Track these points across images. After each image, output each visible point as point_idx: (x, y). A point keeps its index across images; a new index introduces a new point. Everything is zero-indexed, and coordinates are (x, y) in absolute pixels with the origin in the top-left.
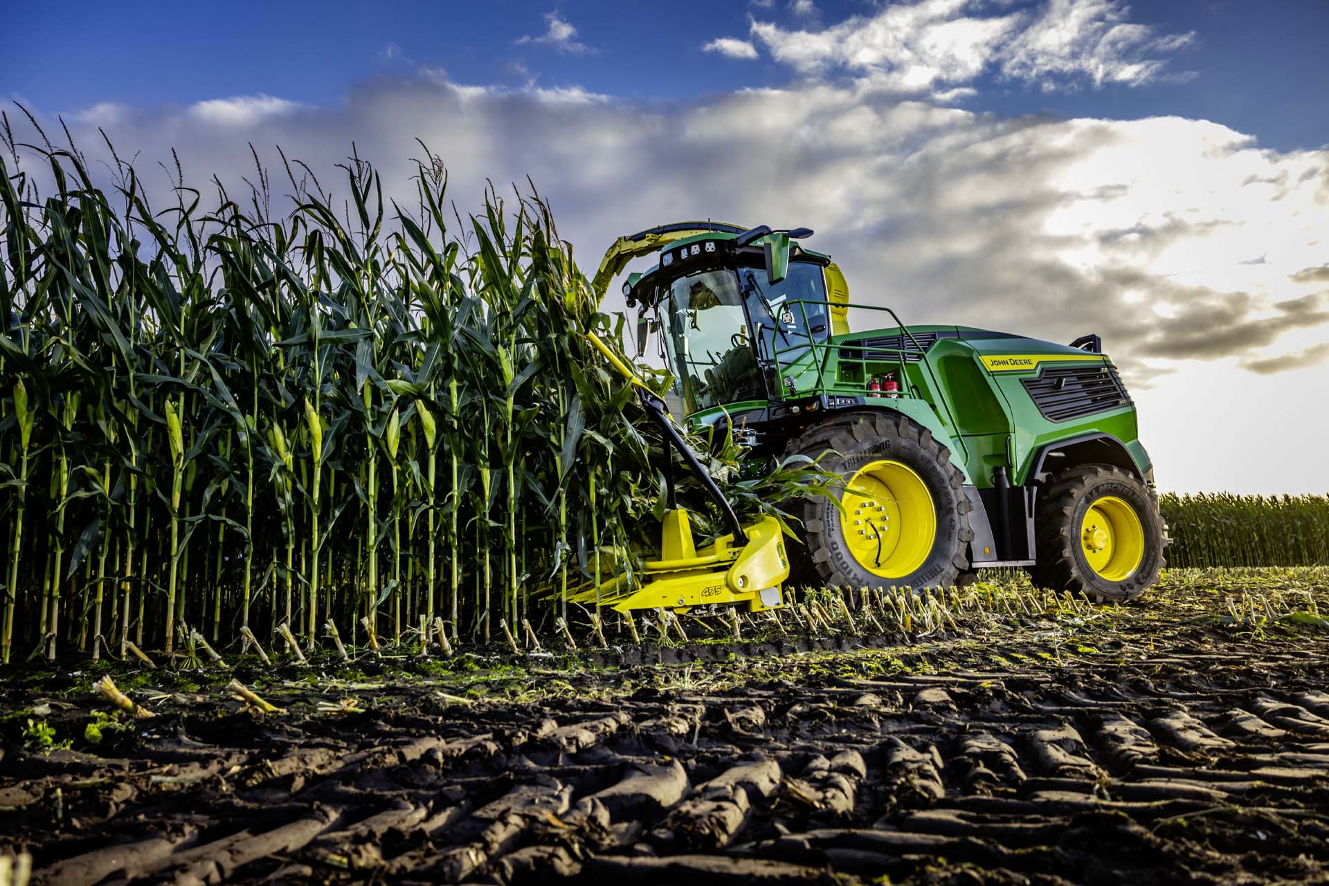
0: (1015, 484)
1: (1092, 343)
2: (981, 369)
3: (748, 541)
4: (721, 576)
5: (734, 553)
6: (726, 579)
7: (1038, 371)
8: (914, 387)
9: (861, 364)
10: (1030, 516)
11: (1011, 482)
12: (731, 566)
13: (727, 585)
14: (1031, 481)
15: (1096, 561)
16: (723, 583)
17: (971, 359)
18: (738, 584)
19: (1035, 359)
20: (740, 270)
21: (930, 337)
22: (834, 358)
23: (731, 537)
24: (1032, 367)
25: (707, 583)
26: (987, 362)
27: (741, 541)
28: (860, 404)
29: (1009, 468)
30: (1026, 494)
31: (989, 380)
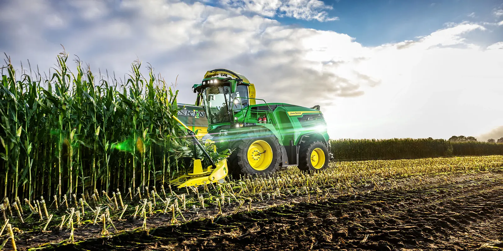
0: (295, 145)
1: (318, 107)
2: (288, 115)
3: (216, 167)
4: (208, 177)
5: (212, 171)
6: (209, 178)
7: (302, 116)
8: (271, 119)
9: (257, 113)
10: (298, 153)
11: (294, 144)
12: (210, 174)
13: (209, 180)
14: (298, 145)
15: (314, 164)
16: (208, 179)
17: (285, 112)
18: (212, 179)
19: (302, 112)
20: (224, 87)
21: (275, 106)
22: (249, 112)
23: (211, 166)
24: (301, 115)
25: (203, 179)
26: (289, 113)
27: (214, 167)
28: (255, 125)
29: (293, 141)
30: (297, 147)
31: (290, 118)
